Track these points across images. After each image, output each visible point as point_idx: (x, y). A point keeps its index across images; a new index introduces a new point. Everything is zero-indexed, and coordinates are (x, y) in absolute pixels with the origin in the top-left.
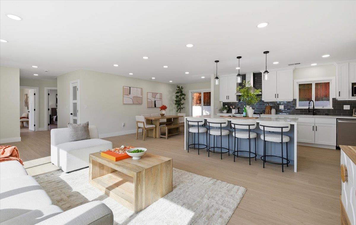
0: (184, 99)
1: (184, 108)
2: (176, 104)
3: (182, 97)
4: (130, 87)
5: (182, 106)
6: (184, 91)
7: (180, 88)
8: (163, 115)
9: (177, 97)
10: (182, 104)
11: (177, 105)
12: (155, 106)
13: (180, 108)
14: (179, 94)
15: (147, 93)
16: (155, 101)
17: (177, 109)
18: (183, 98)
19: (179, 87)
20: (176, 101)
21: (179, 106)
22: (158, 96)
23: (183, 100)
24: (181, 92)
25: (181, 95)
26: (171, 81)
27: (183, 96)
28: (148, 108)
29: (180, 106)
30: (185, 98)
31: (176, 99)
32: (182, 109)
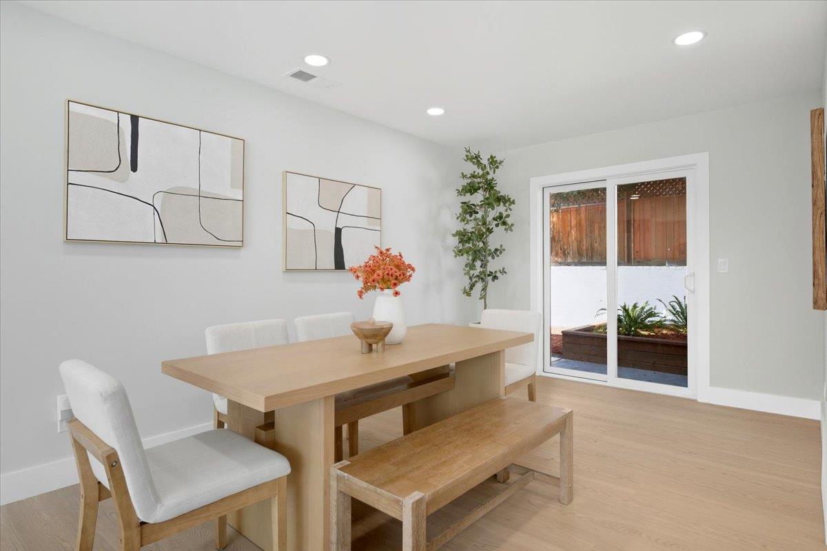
0: (504, 223)
1: (503, 272)
2: (460, 252)
3: (493, 214)
4: (135, 119)
5: (493, 266)
6: (504, 182)
7: (485, 161)
8: (374, 337)
9: (469, 210)
10: (497, 252)
11: (465, 259)
12: (339, 264)
13: (482, 277)
14: (478, 198)
15: (285, 180)
16: (338, 232)
17: (466, 282)
18: (502, 221)
19: (476, 159)
20: (463, 237)
21: (478, 263)
22: (357, 202)
23: (502, 228)
24: (490, 186)
25: (488, 203)
26: (435, 112)
27: (501, 209)
28: (288, 270)
29: (484, 266)
30: (509, 221)
31: (460, 226)
32: (495, 278)
